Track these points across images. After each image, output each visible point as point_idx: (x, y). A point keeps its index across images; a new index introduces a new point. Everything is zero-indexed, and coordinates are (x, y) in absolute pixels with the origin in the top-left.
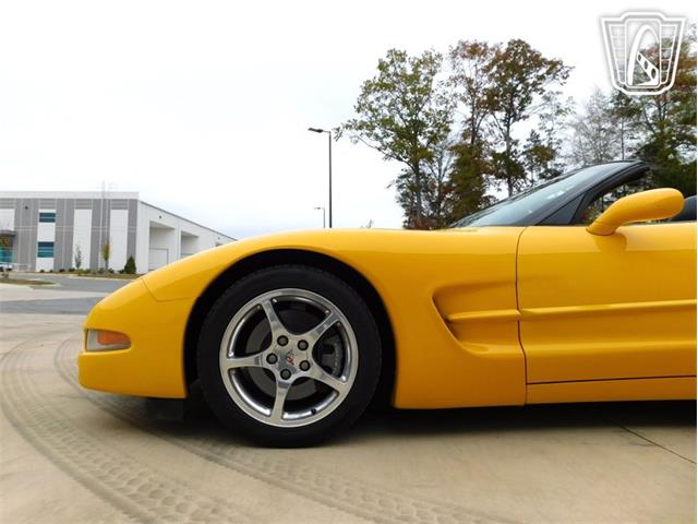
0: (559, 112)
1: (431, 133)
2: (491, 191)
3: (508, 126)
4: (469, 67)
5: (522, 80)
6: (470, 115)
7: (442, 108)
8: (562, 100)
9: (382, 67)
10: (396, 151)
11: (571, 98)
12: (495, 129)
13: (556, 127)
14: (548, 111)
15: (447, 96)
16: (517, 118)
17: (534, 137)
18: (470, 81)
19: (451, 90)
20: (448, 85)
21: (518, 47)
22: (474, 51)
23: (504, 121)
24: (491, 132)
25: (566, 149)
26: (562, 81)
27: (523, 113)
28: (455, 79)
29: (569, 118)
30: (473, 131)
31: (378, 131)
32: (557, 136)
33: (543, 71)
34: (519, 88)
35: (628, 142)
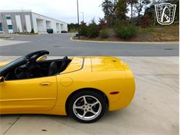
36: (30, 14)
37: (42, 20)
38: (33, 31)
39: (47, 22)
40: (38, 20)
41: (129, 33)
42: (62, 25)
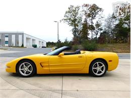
1: (78, 21)
6: (85, 18)
7: (80, 16)
8: (102, 15)
9: (69, 8)
10: (72, 24)
14: (100, 17)
16: (94, 19)
17: (97, 22)
18: (85, 11)
20: (82, 12)
21: (94, 5)
22: (86, 5)
23: (91, 19)
26: (102, 12)
29: (104, 19)
31: (68, 21)
32: (101, 22)
33: (99, 10)
35: (114, 23)
36: (23, 34)
37: (30, 39)
38: (23, 46)
39: (33, 40)
40: (28, 39)
41: (93, 47)
42: (42, 42)
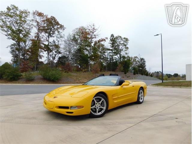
0: (61, 37)
1: (25, 34)
2: (41, 54)
3: (49, 38)
4: (38, 19)
5: (53, 27)
6: (37, 32)
7: (28, 27)
8: (62, 34)
9: (8, 9)
11: (64, 34)
12: (44, 37)
13: (60, 40)
14: (58, 36)
15: (30, 24)
16: (51, 36)
17: (54, 42)
18: (38, 22)
19: (31, 23)
20: (31, 21)
21: (53, 18)
22: (40, 15)
23: (48, 36)
24: (43, 38)
25: (62, 46)
26: (63, 30)
27: (53, 36)
28: (33, 20)
29: (63, 39)
30: (38, 36)
32: (60, 43)
33: (59, 26)
34: (52, 29)
35: (75, 48)
